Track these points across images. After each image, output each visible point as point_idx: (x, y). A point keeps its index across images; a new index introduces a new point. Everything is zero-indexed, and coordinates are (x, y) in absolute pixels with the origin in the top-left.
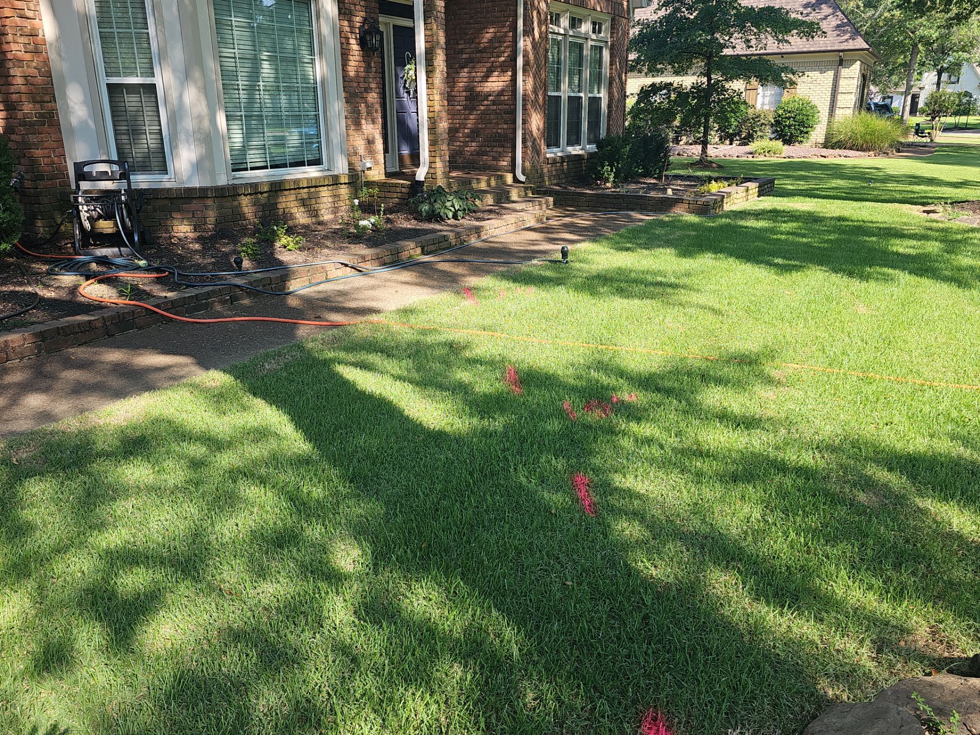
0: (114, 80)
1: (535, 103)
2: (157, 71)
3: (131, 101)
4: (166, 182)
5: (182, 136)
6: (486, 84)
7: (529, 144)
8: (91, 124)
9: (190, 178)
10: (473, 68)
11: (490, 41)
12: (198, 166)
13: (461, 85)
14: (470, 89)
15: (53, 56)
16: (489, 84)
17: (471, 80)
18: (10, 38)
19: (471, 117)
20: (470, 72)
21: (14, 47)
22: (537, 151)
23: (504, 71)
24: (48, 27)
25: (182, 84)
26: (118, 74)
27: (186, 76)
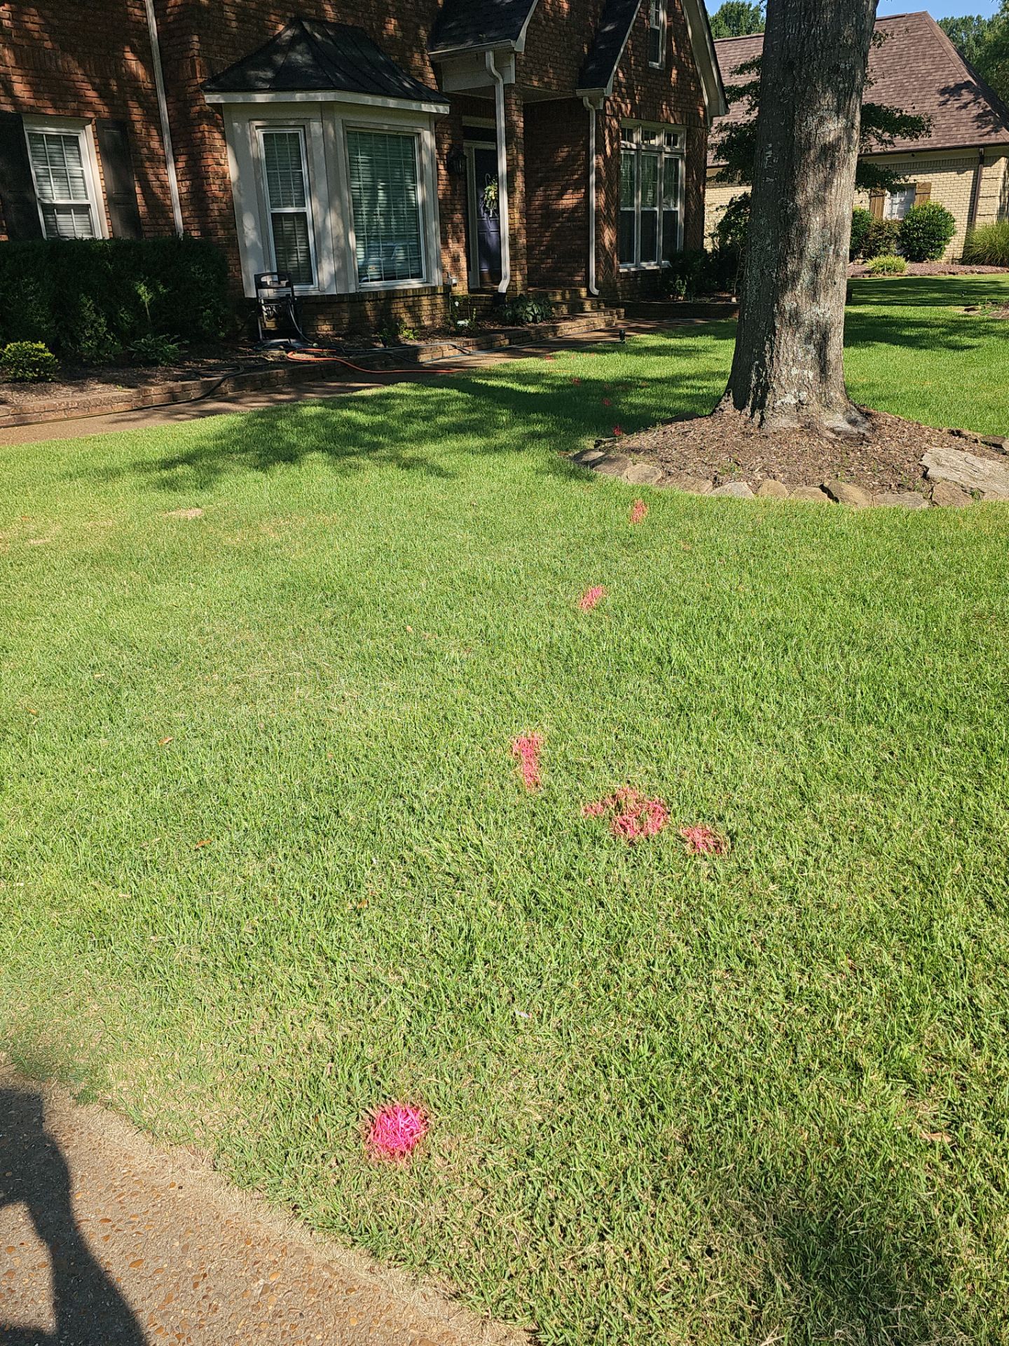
0: (277, 210)
1: (608, 220)
2: (307, 201)
3: (287, 225)
4: (312, 290)
5: (325, 253)
6: (561, 202)
7: (602, 259)
8: (260, 245)
9: (329, 286)
10: (548, 186)
11: (564, 160)
12: (336, 277)
13: (537, 203)
14: (545, 207)
15: (235, 192)
16: (564, 202)
17: (547, 198)
18: (211, 181)
19: (547, 234)
20: (545, 191)
21: (213, 187)
22: (610, 265)
23: (577, 189)
24: (232, 171)
25: (326, 211)
26: (279, 206)
27: (328, 206)
